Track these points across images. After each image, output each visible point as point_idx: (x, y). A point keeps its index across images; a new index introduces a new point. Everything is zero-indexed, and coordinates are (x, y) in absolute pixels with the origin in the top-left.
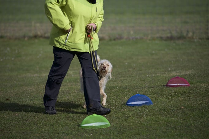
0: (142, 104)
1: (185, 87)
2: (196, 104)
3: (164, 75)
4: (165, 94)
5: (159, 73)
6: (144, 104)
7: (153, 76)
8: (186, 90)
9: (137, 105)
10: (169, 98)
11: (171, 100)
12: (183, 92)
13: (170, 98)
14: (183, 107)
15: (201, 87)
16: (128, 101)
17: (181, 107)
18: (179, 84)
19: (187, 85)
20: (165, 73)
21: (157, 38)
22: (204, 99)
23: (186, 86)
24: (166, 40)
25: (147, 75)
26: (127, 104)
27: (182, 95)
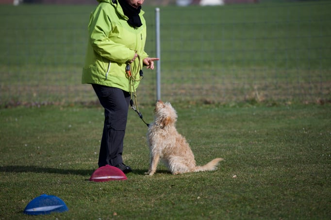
0: (50, 211)
1: (120, 181)
2: (136, 208)
3: (87, 163)
4: (88, 193)
5: (79, 159)
6: (53, 210)
7: (68, 165)
8: (120, 186)
9: (43, 212)
10: (94, 200)
11: (98, 203)
12: (116, 189)
13: (96, 199)
14: (115, 214)
15: (144, 181)
16: (29, 207)
17: (112, 214)
18: (109, 177)
19: (122, 177)
20: (88, 160)
21: (76, 103)
22: (149, 200)
23: (122, 179)
24: (89, 107)
25: (60, 163)
26: (25, 212)
27: (114, 194)
